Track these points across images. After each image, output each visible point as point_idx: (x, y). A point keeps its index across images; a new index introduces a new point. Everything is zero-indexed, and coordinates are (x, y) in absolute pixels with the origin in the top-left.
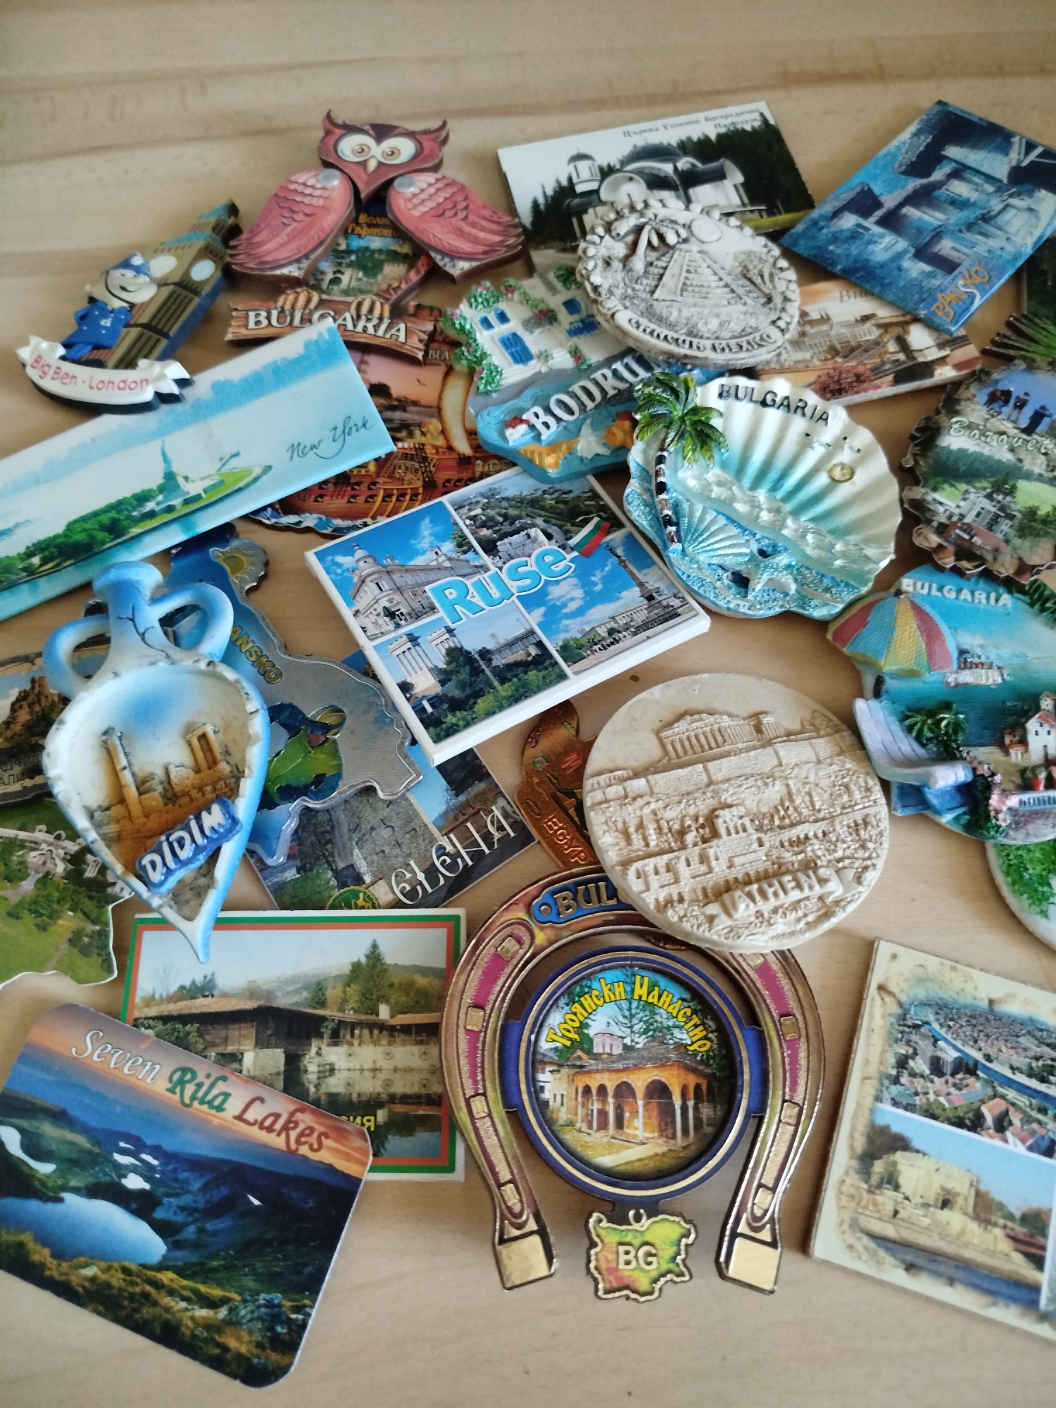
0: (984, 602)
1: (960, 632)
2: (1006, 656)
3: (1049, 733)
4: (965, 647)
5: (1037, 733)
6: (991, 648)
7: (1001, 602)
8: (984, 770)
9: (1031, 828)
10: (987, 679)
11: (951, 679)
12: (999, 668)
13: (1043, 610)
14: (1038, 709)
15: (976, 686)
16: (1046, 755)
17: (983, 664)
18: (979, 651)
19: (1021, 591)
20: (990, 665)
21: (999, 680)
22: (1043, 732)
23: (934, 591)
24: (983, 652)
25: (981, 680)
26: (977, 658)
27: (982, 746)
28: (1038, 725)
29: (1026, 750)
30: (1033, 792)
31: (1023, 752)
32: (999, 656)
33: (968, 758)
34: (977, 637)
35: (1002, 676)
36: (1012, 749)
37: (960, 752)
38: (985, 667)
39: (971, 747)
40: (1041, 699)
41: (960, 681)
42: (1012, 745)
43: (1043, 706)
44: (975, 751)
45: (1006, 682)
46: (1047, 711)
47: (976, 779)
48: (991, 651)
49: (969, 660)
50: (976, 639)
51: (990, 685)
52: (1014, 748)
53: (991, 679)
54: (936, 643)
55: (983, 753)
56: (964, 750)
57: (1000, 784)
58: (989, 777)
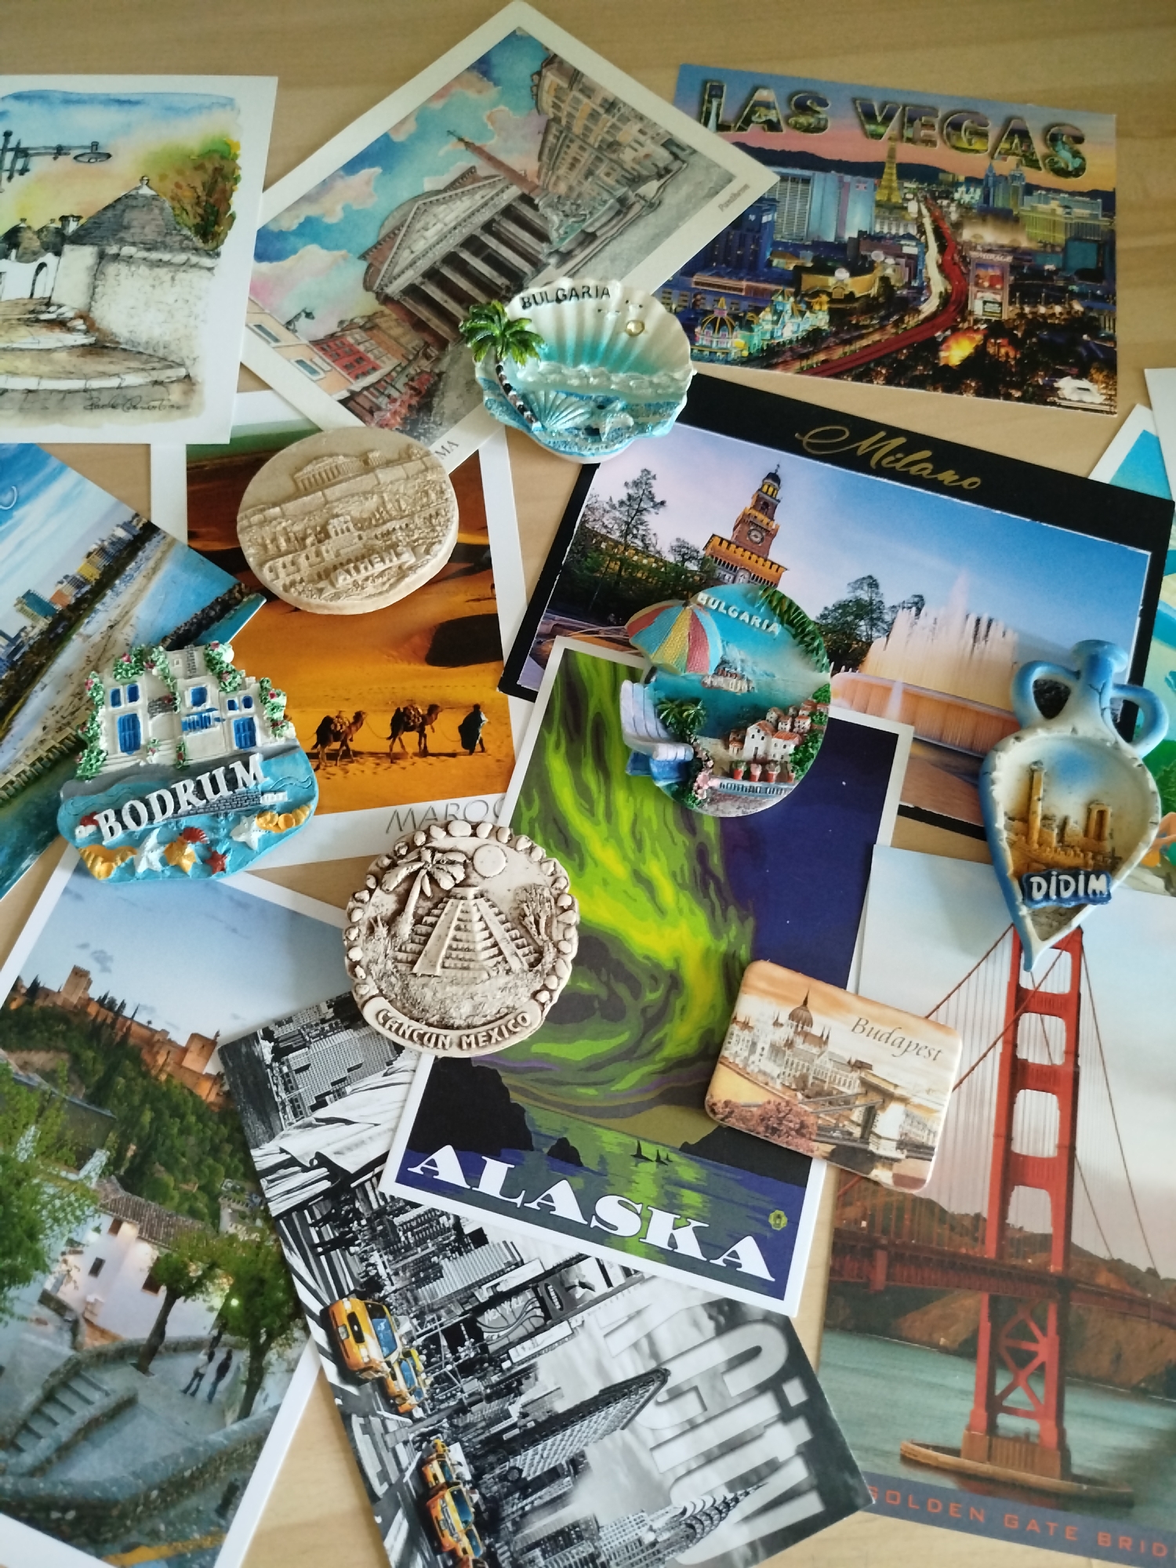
0: (757, 625)
1: (730, 646)
2: (758, 672)
3: (762, 738)
4: (727, 658)
5: (753, 737)
6: (749, 664)
7: (770, 630)
8: (703, 755)
9: (721, 805)
10: (736, 687)
11: (708, 681)
12: (748, 681)
13: (801, 642)
14: (764, 720)
15: (727, 691)
16: (756, 754)
17: (737, 675)
18: (739, 665)
19: (790, 623)
20: (742, 677)
21: (745, 690)
22: (758, 737)
23: (722, 609)
24: (741, 666)
25: (732, 688)
26: (734, 670)
27: (711, 737)
28: (757, 731)
29: (741, 747)
30: (732, 779)
31: (739, 747)
32: (752, 671)
33: (695, 743)
34: (742, 652)
35: (748, 688)
36: (732, 745)
37: (689, 738)
38: (737, 678)
39: (704, 735)
40: (768, 711)
41: (715, 684)
42: (733, 743)
43: (768, 717)
44: (704, 739)
45: (751, 693)
46: (769, 721)
47: (694, 760)
48: (748, 666)
49: (726, 669)
50: (740, 655)
51: (737, 692)
52: (734, 745)
53: (739, 689)
54: (698, 650)
55: (710, 743)
56: (694, 737)
57: (710, 768)
58: (704, 761)
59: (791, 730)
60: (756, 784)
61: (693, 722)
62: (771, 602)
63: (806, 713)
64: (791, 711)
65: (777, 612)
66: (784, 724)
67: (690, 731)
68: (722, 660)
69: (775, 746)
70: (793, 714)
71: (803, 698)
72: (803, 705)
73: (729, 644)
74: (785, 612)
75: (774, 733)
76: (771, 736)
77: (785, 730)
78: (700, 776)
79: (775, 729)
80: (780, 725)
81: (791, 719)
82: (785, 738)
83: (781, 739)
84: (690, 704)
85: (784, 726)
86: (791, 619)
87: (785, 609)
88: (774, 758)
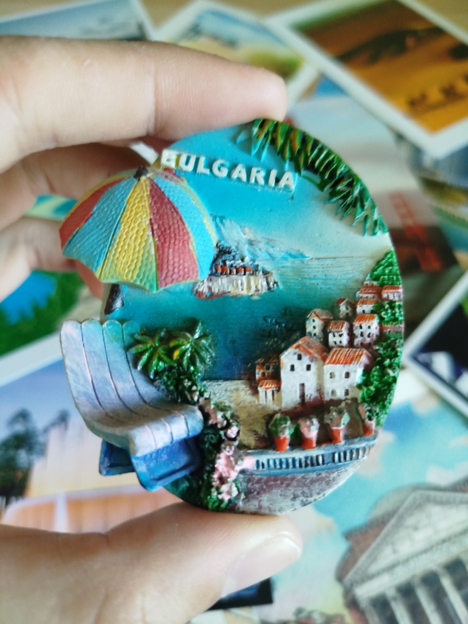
0: (262, 182)
1: (227, 222)
2: (278, 256)
3: (309, 368)
4: (225, 244)
5: (293, 368)
6: (262, 245)
7: (282, 183)
8: (218, 418)
10: (249, 288)
11: (204, 288)
12: (265, 273)
13: (333, 194)
14: (303, 333)
15: (236, 297)
16: (303, 396)
17: (245, 268)
18: (246, 250)
19: (311, 167)
20: (256, 269)
21: (263, 289)
22: (300, 366)
23: (202, 168)
24: (249, 251)
25: (242, 290)
26: (240, 261)
27: (226, 379)
28: (296, 357)
29: (277, 388)
30: (275, 452)
31: (274, 389)
32: (268, 257)
33: (201, 400)
34: (247, 230)
35: (268, 283)
36: (261, 386)
37: (192, 392)
38: (247, 273)
39: (214, 380)
40: (307, 319)
41: (216, 290)
42: (263, 381)
43: (309, 328)
44: (216, 386)
45: (273, 291)
46: (313, 335)
47: (206, 432)
48: (260, 249)
49: (228, 263)
50: (245, 234)
51: (252, 295)
52: (265, 384)
53: (253, 288)
54: (172, 246)
55: (226, 390)
56: (199, 388)
57: (234, 439)
58: (222, 429)
59: (351, 344)
60: (314, 452)
61: (192, 361)
62: (273, 142)
63: (368, 308)
64: (343, 308)
65: (288, 154)
66: (336, 334)
67: (190, 379)
68: (218, 250)
69: (332, 376)
70: (347, 314)
71: (356, 281)
72: (358, 294)
73: (224, 221)
74: (299, 151)
75: (325, 354)
76: (321, 362)
77: (340, 345)
78: (219, 458)
79: (325, 347)
80: (331, 339)
81: (346, 325)
82: (343, 360)
83: (338, 363)
84: (182, 333)
85: (337, 339)
86: (310, 161)
87: (297, 145)
88: (333, 398)
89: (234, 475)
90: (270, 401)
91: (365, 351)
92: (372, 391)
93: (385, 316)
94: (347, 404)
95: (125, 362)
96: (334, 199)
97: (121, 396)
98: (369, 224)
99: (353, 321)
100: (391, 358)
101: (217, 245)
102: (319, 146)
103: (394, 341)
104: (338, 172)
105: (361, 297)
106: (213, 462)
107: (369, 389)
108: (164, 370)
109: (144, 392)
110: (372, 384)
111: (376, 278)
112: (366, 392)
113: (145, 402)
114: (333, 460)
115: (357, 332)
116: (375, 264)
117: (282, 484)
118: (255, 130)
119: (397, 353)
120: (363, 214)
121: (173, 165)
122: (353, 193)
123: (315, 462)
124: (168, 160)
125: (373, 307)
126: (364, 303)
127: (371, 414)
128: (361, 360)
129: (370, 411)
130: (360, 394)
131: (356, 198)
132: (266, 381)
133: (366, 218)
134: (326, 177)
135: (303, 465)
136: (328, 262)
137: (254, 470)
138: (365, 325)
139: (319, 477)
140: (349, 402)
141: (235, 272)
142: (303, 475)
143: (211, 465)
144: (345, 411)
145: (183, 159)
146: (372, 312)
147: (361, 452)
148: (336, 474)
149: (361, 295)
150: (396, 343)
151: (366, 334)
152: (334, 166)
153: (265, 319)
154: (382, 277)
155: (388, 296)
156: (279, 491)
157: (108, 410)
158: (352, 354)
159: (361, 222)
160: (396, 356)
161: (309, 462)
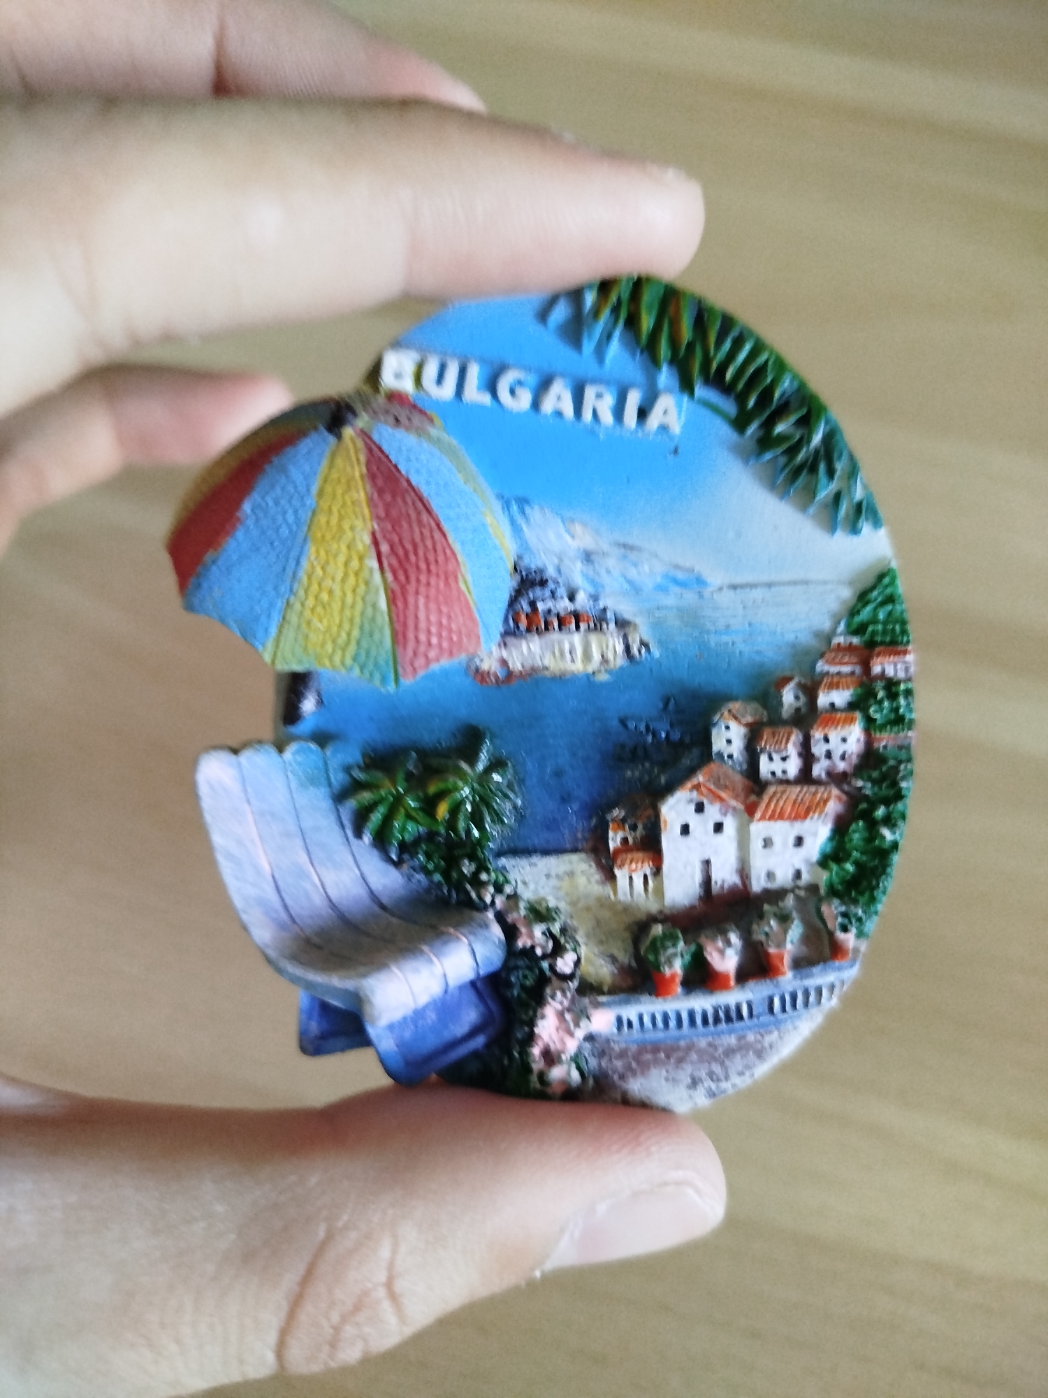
0: (607, 417)
1: (535, 513)
2: (648, 584)
3: (718, 827)
4: (532, 563)
5: (685, 830)
6: (611, 562)
7: (654, 420)
8: (535, 937)
10: (587, 656)
11: (489, 664)
12: (622, 624)
13: (765, 442)
14: (706, 754)
15: (561, 679)
16: (707, 882)
17: (577, 617)
18: (577, 574)
19: (716, 380)
20: (601, 618)
21: (618, 659)
22: (702, 825)
23: (474, 393)
24: (586, 576)
25: (573, 661)
26: (566, 600)
27: (546, 852)
28: (693, 807)
29: (654, 870)
30: (654, 998)
31: (648, 873)
32: (626, 586)
33: (500, 902)
34: (578, 529)
35: (628, 649)
36: (620, 867)
37: (479, 884)
38: (583, 626)
39: (521, 855)
40: (715, 725)
41: (516, 665)
42: (624, 856)
43: (718, 744)
44: (528, 868)
45: (638, 663)
46: (726, 758)
47: (512, 963)
48: (608, 572)
49: (541, 606)
50: (573, 537)
51: (594, 673)
52: (628, 861)
53: (596, 657)
54: (422, 589)
55: (548, 876)
56: (493, 875)
57: (570, 977)
58: (544, 956)
59: (805, 776)
60: (731, 997)
61: (476, 820)
62: (632, 322)
63: (840, 697)
64: (789, 697)
65: (664, 350)
66: (776, 757)
67: (472, 857)
68: (518, 578)
69: (767, 843)
70: (798, 710)
71: (817, 634)
72: (821, 666)
73: (528, 510)
74: (690, 346)
75: (753, 798)
76: (746, 816)
77: (784, 778)
78: (543, 1017)
79: (751, 783)
80: (765, 767)
81: (796, 737)
82: (790, 814)
83: (781, 817)
84: (450, 762)
85: (777, 766)
86: (714, 366)
87: (687, 332)
88: (770, 886)
89: (572, 1046)
90: (640, 894)
91: (835, 791)
92: (847, 872)
93: (877, 716)
94: (798, 898)
95: (336, 828)
96: (768, 456)
97: (334, 900)
98: (844, 508)
99: (812, 727)
100: (887, 802)
101: (515, 568)
102: (734, 333)
103: (896, 769)
104: (777, 395)
105: (828, 673)
106: (532, 1024)
107: (843, 869)
108: (418, 841)
109: (380, 888)
110: (847, 857)
111: (860, 630)
112: (837, 873)
113: (383, 907)
114: (771, 1009)
115: (818, 749)
116: (855, 599)
117: (668, 1057)
118: (590, 298)
119: (900, 790)
120: (833, 487)
121: (408, 386)
122: (809, 441)
123: (733, 1014)
124: (398, 376)
125: (851, 695)
126: (834, 686)
127: (846, 921)
128: (826, 809)
129: (845, 915)
130: (823, 877)
131: (817, 452)
132: (629, 856)
133: (837, 497)
134: (751, 403)
135: (711, 1020)
136: (758, 594)
137: (612, 1034)
138: (834, 736)
139: (743, 1042)
140: (802, 893)
141: (556, 624)
142: (710, 1039)
143: (526, 1029)
144: (795, 914)
145: (431, 371)
146: (852, 706)
147: (825, 992)
148: (776, 1033)
149: (826, 668)
150: (898, 772)
151: (836, 756)
152: (769, 380)
153: (623, 722)
154: (870, 629)
155: (883, 672)
156: (664, 1073)
157: (308, 932)
158: (808, 798)
159: (826, 506)
160: (899, 796)
161: (722, 1015)
